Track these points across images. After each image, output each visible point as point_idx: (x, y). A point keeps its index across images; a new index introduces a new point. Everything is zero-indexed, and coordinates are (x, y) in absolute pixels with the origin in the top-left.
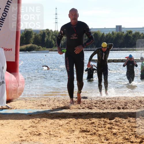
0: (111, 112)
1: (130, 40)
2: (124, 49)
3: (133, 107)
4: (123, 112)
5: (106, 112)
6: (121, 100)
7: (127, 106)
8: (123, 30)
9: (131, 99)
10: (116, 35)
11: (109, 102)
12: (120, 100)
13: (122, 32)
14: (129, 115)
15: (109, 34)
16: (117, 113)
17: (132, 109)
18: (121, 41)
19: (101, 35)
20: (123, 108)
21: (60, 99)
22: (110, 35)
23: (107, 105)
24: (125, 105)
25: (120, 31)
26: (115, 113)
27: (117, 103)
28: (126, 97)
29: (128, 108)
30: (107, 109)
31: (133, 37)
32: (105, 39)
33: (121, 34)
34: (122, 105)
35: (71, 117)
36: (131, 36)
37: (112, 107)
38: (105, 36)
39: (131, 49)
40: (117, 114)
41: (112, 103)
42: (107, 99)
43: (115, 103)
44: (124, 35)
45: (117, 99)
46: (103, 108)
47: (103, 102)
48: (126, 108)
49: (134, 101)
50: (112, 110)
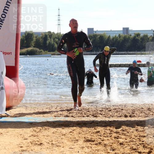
0: (118, 121)
1: (138, 43)
2: (131, 53)
3: (141, 115)
4: (131, 120)
5: (113, 120)
6: (128, 107)
7: (135, 114)
8: (130, 33)
9: (139, 107)
10: (123, 38)
11: (116, 109)
13: (129, 35)
14: (137, 123)
15: (116, 36)
16: (124, 121)
17: (140, 118)
18: (128, 44)
19: (107, 38)
20: (130, 116)
21: (63, 106)
23: (113, 113)
24: (133, 113)
25: (127, 34)
26: (122, 121)
27: (124, 111)
28: (133, 105)
29: (136, 116)
30: (113, 117)
31: (141, 40)
32: (111, 42)
33: (129, 36)
34: (129, 113)
35: (75, 125)
36: (139, 39)
37: (118, 115)
38: (111, 39)
39: (139, 52)
40: (124, 123)
41: (118, 111)
42: (113, 106)
43: (122, 111)
44: (132, 38)
45: (124, 106)
46: (109, 116)
47: (109, 110)
48: (134, 116)
49: (142, 108)
50: (119, 118)
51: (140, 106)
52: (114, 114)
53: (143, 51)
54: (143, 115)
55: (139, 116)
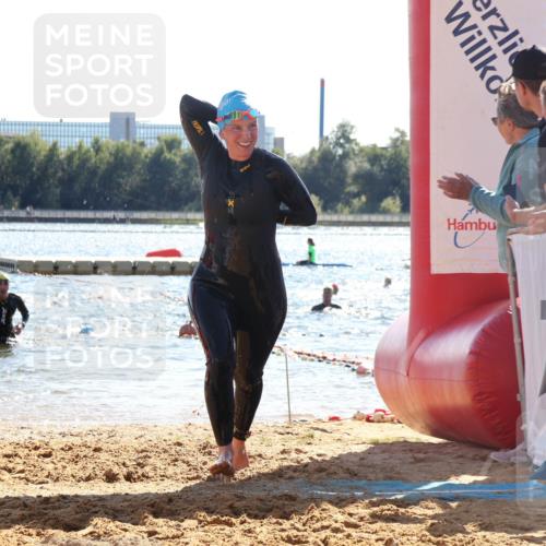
0: (77, 496)
1: (171, 179)
2: (144, 215)
3: (171, 470)
4: (129, 492)
5: (55, 494)
6: (125, 441)
7: (147, 469)
8: (140, 135)
9: (167, 438)
10: (111, 154)
11: (70, 448)
12: (116, 442)
13: (134, 142)
14: (152, 506)
15: (80, 147)
16: (101, 498)
17: (167, 482)
18: (131, 182)
19: (43, 153)
20: (129, 478)
22: (83, 151)
23: (59, 465)
24: (139, 464)
25: (127, 137)
26: (94, 496)
27: (103, 456)
28: (143, 429)
29: (151, 474)
30: (57, 480)
31: (183, 166)
32: (63, 170)
33: (134, 149)
34: (124, 464)
36: (178, 160)
37: (81, 474)
38: (62, 157)
39: (175, 215)
40: (100, 503)
41: (82, 454)
42: (64, 435)
43: (97, 454)
44: (146, 157)
45: (105, 435)
46: (42, 476)
47: (42, 451)
48: (143, 475)
49: (179, 444)
50: (82, 484)
51: (171, 434)
52: (64, 467)
53: (190, 210)
54: (178, 471)
55: (163, 476)
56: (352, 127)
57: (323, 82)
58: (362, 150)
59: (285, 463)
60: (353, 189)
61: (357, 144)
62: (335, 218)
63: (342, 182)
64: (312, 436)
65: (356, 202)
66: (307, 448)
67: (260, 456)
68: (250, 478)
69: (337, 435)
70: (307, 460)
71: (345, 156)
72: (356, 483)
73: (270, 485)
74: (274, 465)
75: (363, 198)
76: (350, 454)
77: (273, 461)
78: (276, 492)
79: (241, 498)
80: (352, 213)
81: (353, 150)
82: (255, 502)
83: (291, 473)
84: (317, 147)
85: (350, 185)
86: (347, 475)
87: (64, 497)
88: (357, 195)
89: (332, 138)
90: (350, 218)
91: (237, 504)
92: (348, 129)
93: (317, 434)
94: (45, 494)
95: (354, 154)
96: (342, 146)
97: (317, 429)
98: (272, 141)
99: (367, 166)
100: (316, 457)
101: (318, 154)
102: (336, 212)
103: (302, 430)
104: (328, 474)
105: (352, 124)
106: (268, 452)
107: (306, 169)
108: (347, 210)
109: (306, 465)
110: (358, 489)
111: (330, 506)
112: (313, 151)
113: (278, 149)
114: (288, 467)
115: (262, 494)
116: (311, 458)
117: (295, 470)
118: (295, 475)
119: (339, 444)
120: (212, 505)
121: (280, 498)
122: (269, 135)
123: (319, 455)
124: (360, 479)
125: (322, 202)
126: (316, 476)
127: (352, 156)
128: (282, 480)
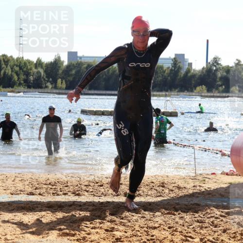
3: (150, 193)
5: (105, 201)
7: (140, 192)
9: (147, 180)
12: (128, 181)
14: (143, 206)
17: (148, 197)
21: (25, 177)
22: (113, 68)
23: (106, 190)
26: (120, 202)
27: (123, 187)
29: (142, 194)
30: (105, 195)
35: (44, 209)
42: (107, 178)
43: (121, 186)
45: (123, 178)
46: (100, 194)
47: (99, 184)
48: (139, 194)
49: (153, 182)
50: (115, 197)
51: (149, 179)
52: (108, 191)
53: (155, 91)
54: (153, 193)
55: (147, 195)
56: (219, 59)
57: (208, 41)
58: (223, 68)
59: (195, 191)
60: (220, 83)
61: (221, 65)
62: (212, 94)
63: (215, 80)
64: (205, 181)
65: (220, 88)
66: (203, 185)
67: (185, 188)
68: (181, 197)
69: (215, 180)
70: (203, 190)
71: (216, 70)
72: (224, 199)
73: (189, 199)
74: (191, 192)
75: (224, 87)
76: (221, 188)
77: (190, 190)
78: (192, 202)
79: (178, 204)
80: (219, 92)
81: (220, 67)
82: (184, 206)
83: (197, 195)
84: (205, 67)
85: (218, 82)
86: (220, 196)
87: (108, 202)
88: (221, 86)
89: (211, 63)
90: (218, 95)
91: (177, 207)
92: (218, 59)
93: (207, 180)
94: (101, 201)
95: (220, 69)
96: (215, 66)
97: (206, 178)
98: (187, 64)
99: (225, 74)
100: (207, 189)
101: (205, 70)
102: (212, 92)
103: (200, 178)
104: (212, 196)
105: (219, 57)
106: (188, 186)
107: (201, 75)
108: (217, 91)
109: (203, 192)
110: (225, 202)
111: (214, 208)
112: (203, 68)
113: (190, 67)
114: (196, 193)
115: (186, 203)
116: (205, 189)
117: (199, 193)
118: (199, 195)
119: (216, 184)
120: (167, 207)
121: (193, 204)
122: (186, 62)
123: (208, 188)
124: (225, 198)
125: (207, 88)
126: (208, 196)
127: (219, 70)
128: (194, 198)
